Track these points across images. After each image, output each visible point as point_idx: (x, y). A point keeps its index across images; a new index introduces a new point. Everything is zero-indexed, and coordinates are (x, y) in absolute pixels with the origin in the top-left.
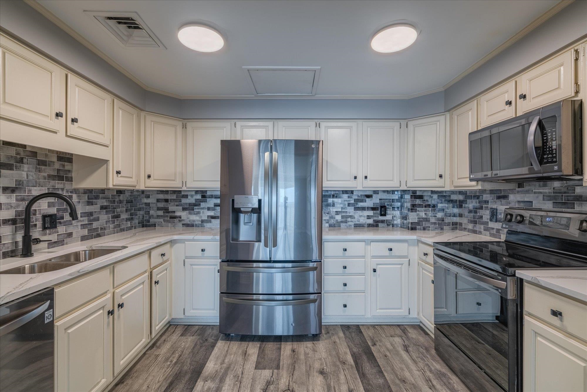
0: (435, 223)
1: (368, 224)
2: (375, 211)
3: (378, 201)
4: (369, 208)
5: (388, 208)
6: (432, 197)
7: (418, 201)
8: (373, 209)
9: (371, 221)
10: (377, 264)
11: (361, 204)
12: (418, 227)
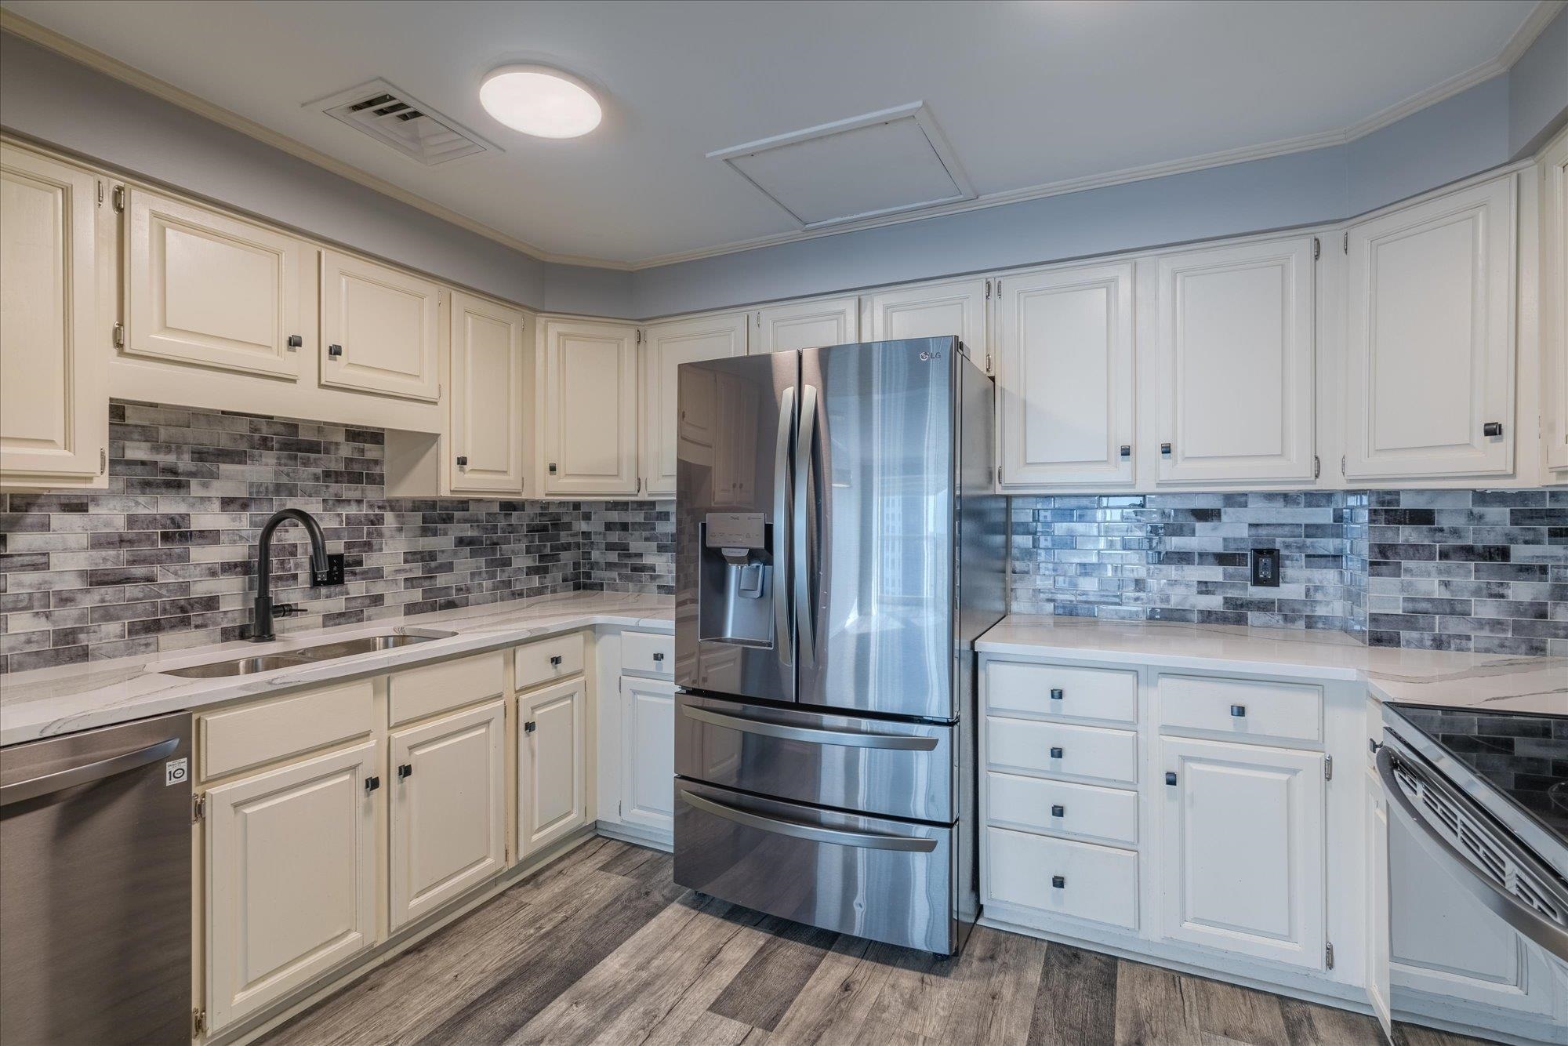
0: (1496, 625)
1: (1201, 612)
2: (1231, 569)
3: (1244, 532)
4: (1207, 554)
5: (1287, 558)
6: (1481, 517)
7: (1407, 534)
8: (1222, 559)
9: (1215, 602)
10: (1185, 759)
11: (1175, 543)
12: (1405, 635)
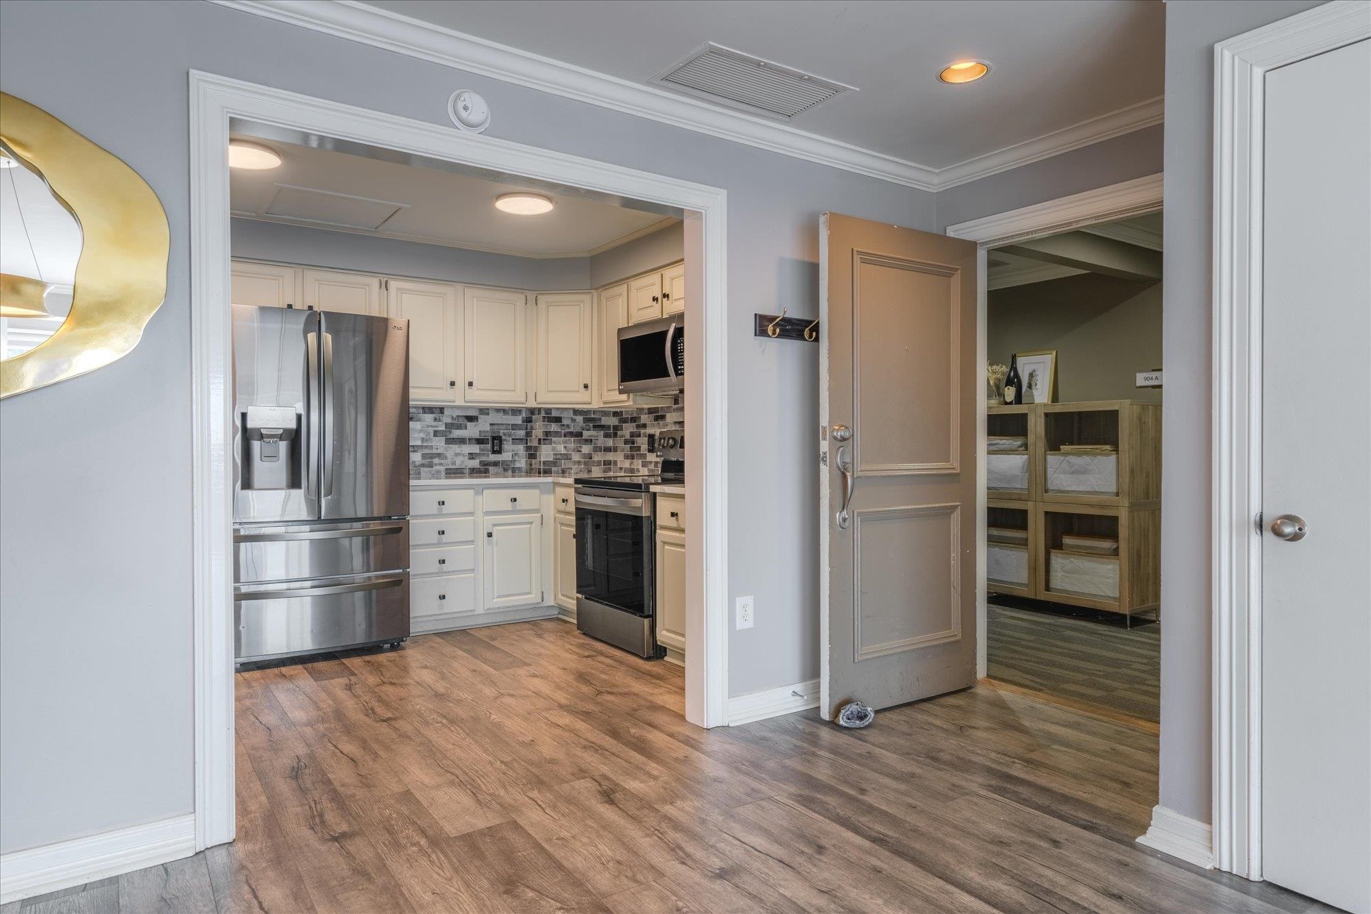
0: (579, 462)
1: (470, 469)
2: (482, 446)
3: (488, 428)
4: (473, 439)
5: (505, 440)
6: (575, 420)
7: (554, 427)
8: (479, 441)
9: (475, 463)
10: (494, 525)
11: (457, 433)
12: (554, 469)
